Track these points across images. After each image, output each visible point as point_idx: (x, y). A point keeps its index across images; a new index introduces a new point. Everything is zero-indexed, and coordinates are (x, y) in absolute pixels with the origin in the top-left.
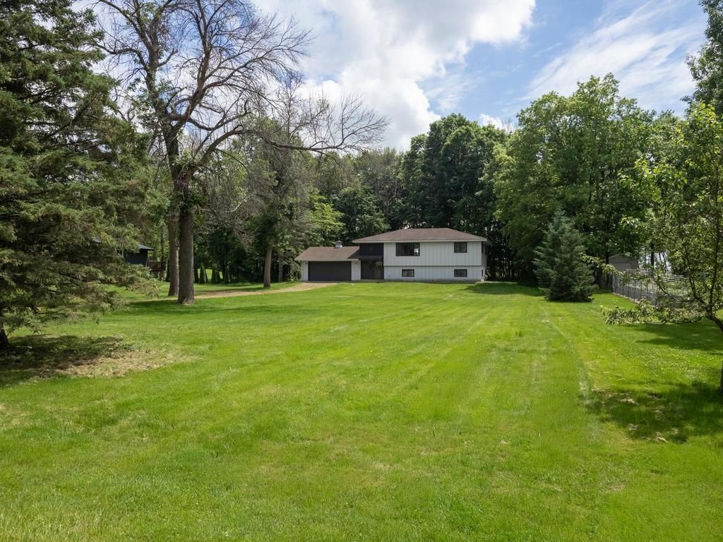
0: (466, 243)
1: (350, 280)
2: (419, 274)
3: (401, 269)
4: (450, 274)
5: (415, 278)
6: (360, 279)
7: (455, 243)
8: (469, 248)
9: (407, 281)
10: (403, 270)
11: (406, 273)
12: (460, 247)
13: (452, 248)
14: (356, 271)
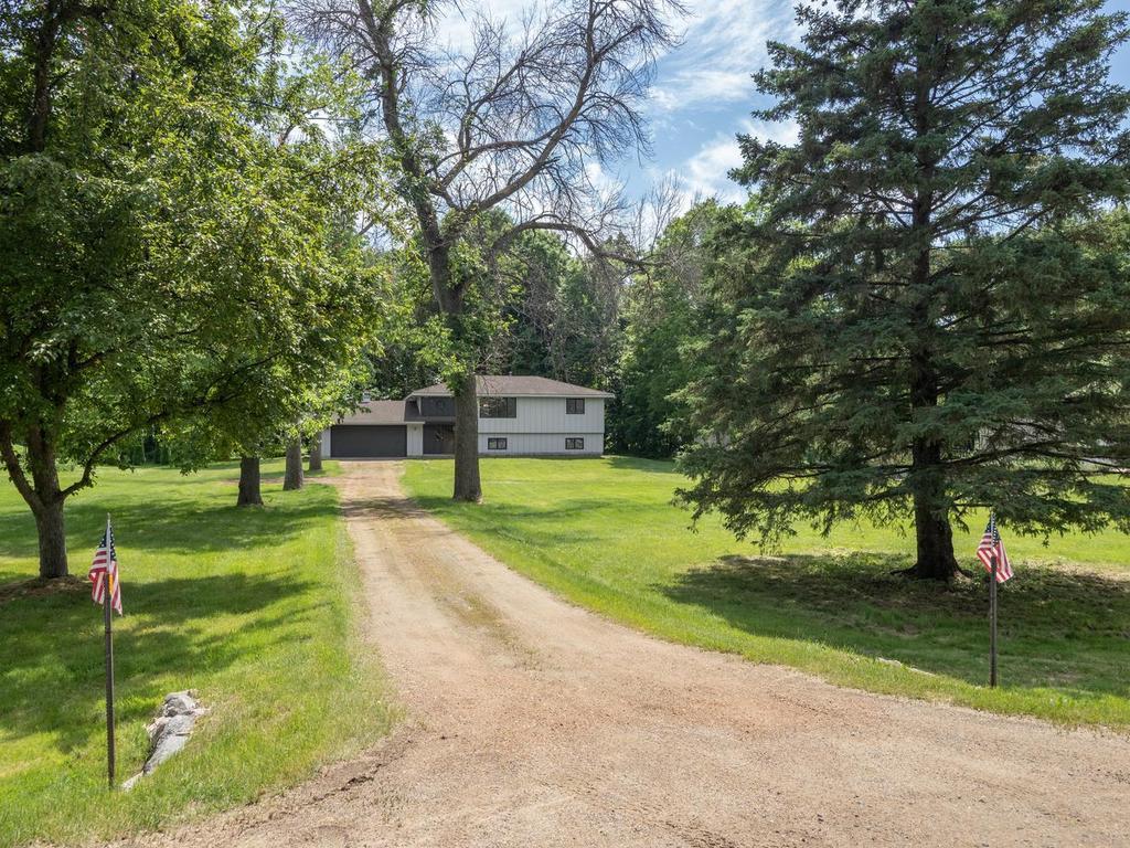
0: (583, 399)
1: (406, 455)
2: (514, 445)
3: (487, 437)
4: (559, 445)
5: (509, 451)
6: (421, 454)
7: (568, 400)
8: (588, 406)
9: (496, 457)
10: (490, 440)
11: (494, 445)
12: (575, 406)
13: (563, 406)
14: (415, 441)
